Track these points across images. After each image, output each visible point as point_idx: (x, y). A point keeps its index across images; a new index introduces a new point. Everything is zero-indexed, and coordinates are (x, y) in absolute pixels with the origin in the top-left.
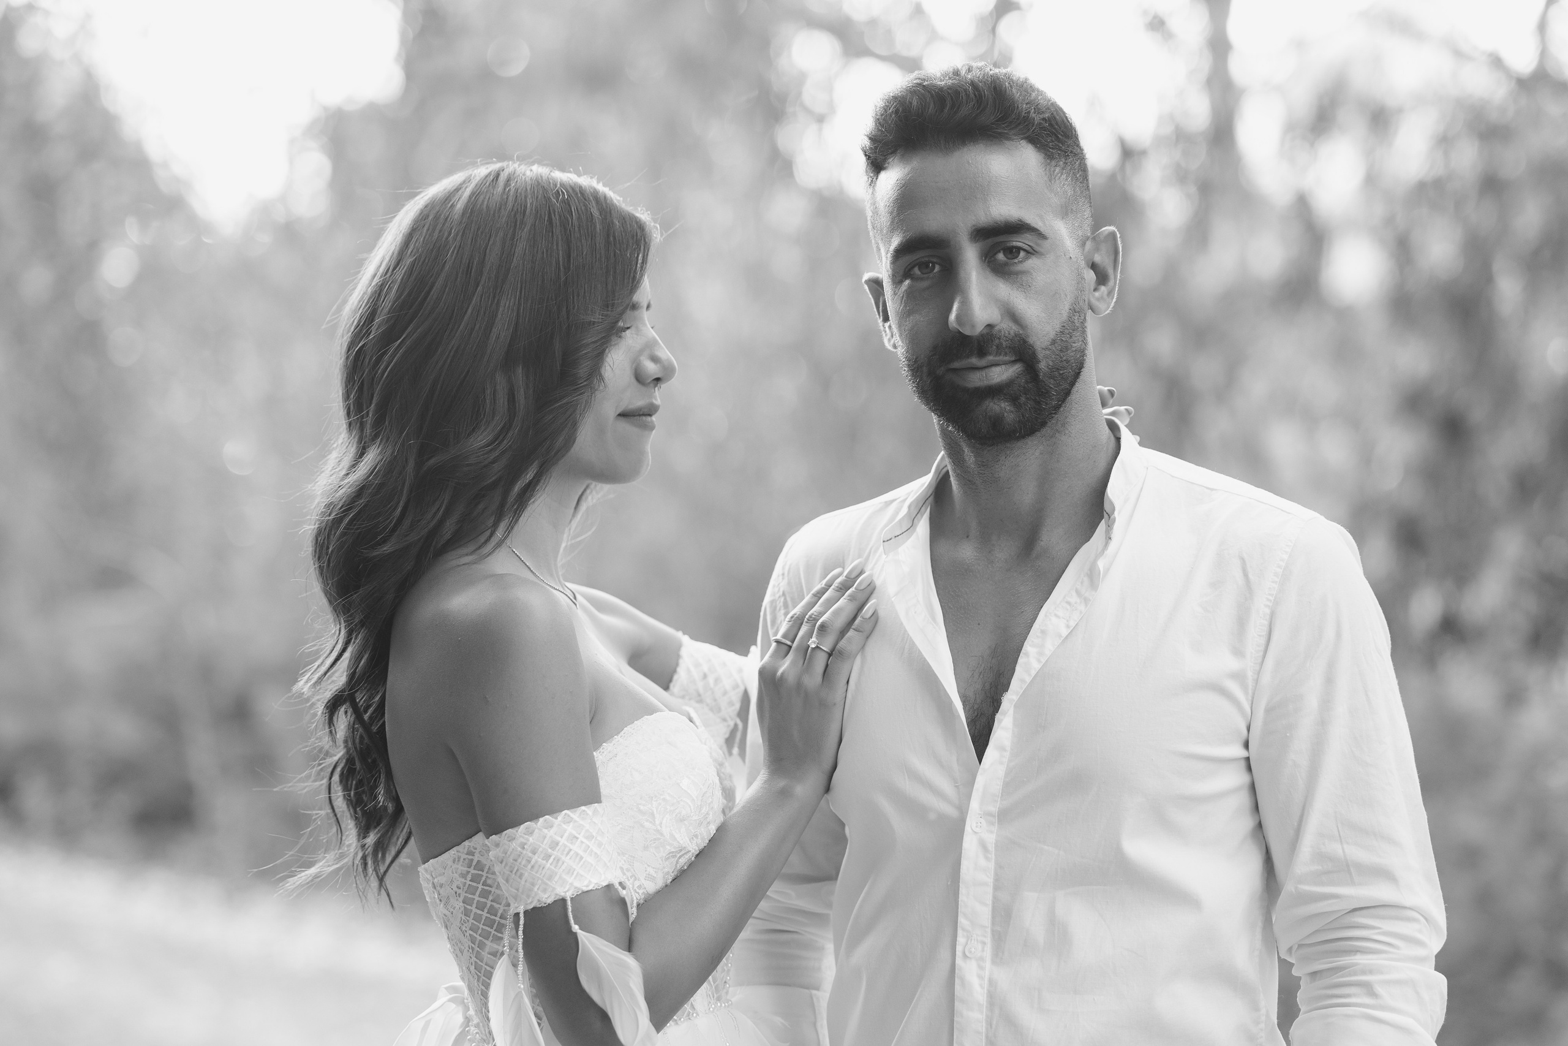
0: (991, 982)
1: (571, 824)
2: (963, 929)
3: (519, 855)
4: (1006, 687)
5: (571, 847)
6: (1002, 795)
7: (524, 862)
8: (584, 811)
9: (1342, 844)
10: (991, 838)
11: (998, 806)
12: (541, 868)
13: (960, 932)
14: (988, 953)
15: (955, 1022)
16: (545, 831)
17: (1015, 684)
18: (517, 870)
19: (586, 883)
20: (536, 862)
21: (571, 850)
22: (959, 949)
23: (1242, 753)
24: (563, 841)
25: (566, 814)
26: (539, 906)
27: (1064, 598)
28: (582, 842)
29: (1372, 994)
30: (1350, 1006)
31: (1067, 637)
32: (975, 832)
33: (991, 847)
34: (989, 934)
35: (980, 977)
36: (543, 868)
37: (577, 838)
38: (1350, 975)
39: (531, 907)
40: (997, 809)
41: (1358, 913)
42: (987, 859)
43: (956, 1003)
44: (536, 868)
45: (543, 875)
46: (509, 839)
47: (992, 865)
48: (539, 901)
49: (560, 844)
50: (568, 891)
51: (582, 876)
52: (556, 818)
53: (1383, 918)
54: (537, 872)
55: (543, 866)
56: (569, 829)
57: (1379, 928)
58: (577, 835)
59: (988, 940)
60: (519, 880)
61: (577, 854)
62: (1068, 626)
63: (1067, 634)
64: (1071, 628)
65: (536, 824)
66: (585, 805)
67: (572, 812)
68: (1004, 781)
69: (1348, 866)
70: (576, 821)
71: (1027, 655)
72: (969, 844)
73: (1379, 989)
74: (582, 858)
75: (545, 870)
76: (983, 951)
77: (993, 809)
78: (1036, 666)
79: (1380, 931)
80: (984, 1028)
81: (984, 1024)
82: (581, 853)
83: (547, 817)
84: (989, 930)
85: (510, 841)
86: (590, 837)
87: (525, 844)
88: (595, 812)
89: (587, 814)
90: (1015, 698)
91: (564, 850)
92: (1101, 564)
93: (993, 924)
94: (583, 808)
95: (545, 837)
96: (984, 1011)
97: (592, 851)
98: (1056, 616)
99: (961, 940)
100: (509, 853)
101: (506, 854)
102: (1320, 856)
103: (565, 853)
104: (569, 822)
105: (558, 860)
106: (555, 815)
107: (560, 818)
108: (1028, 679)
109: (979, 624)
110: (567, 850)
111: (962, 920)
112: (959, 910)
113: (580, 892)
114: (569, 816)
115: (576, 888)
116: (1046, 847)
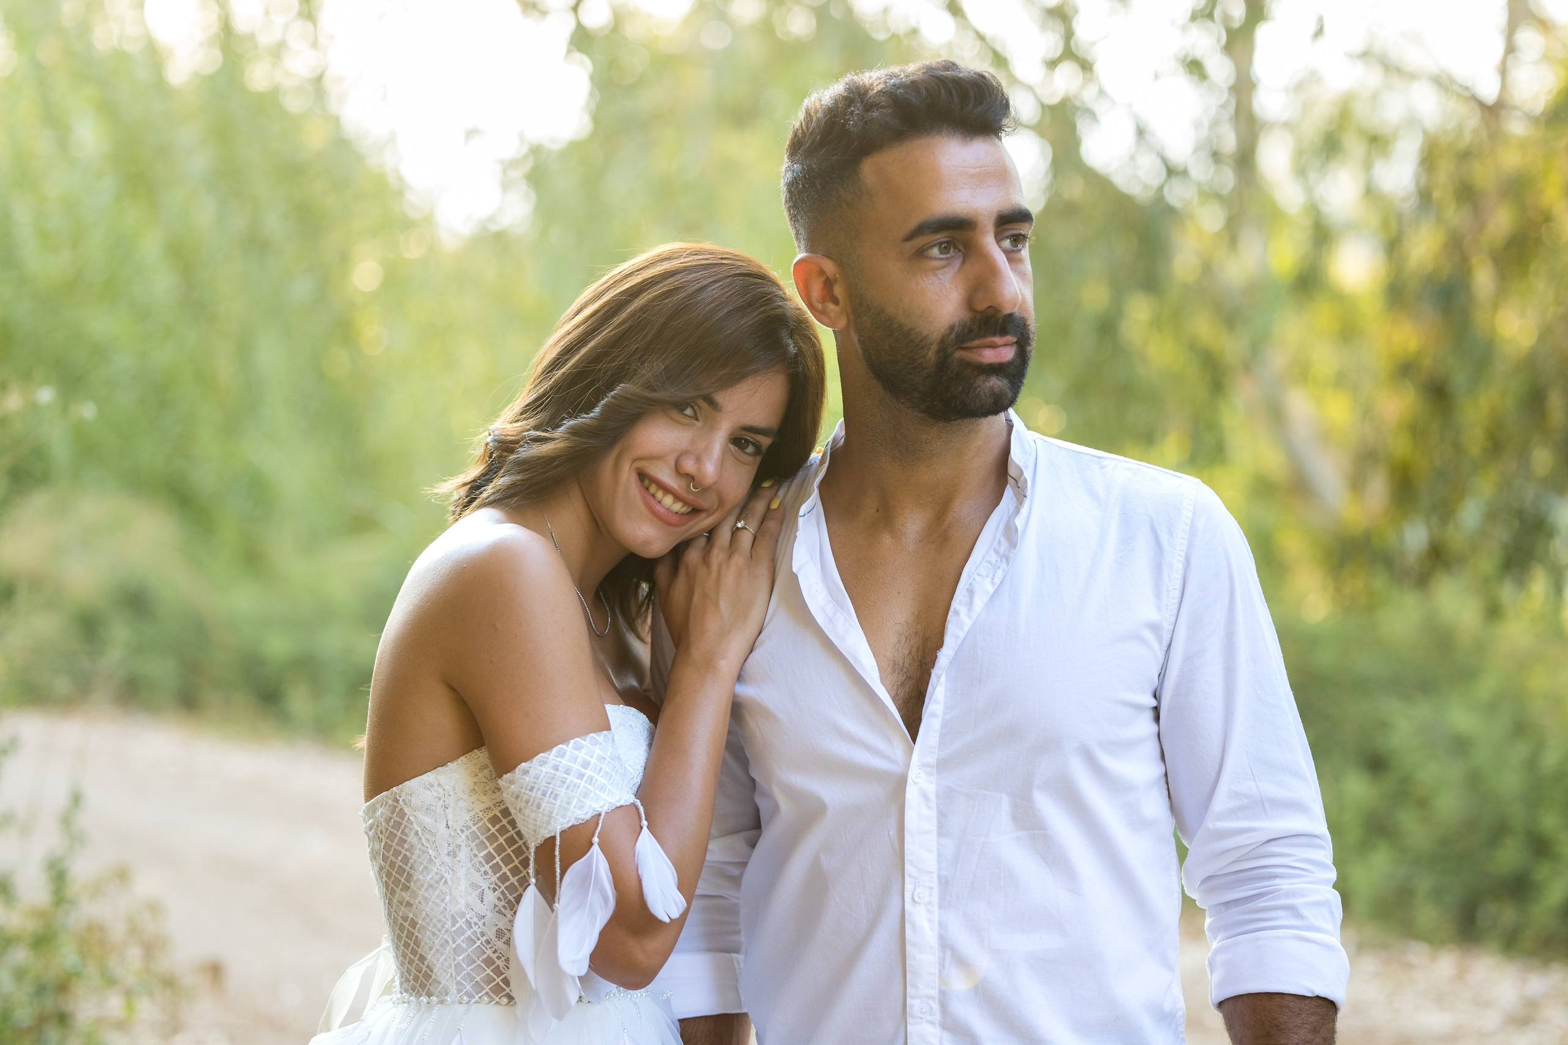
0: (941, 925)
1: (598, 747)
2: (911, 876)
3: (553, 778)
4: (940, 644)
6: (939, 746)
7: (558, 783)
9: (1255, 781)
10: (931, 789)
11: (936, 757)
12: (577, 787)
13: (907, 879)
14: (935, 898)
15: (907, 966)
17: (949, 640)
18: (552, 793)
19: (618, 798)
20: (572, 781)
21: (601, 769)
22: (908, 895)
23: (1154, 703)
24: (593, 761)
25: (592, 737)
26: (576, 824)
27: (984, 557)
29: (1298, 915)
30: (1279, 929)
31: (993, 596)
32: (916, 783)
33: (933, 797)
34: (936, 880)
35: (929, 920)
36: (579, 787)
37: (605, 759)
38: (1273, 899)
39: (567, 825)
40: (936, 761)
41: (1273, 843)
42: (929, 807)
43: (908, 947)
44: (571, 787)
45: (578, 793)
46: (541, 764)
47: (934, 813)
48: (574, 818)
49: (592, 763)
50: (604, 806)
51: (613, 792)
52: (585, 741)
53: (1296, 846)
54: (572, 791)
55: (577, 785)
57: (1294, 855)
59: (935, 885)
60: (554, 801)
61: (607, 773)
62: (993, 584)
63: (993, 591)
64: (997, 586)
67: (597, 736)
68: (940, 733)
69: (1262, 801)
70: (601, 744)
71: (957, 613)
72: (912, 794)
73: (1305, 912)
74: (611, 776)
75: (580, 788)
76: (931, 895)
77: (932, 760)
78: (968, 623)
79: (1295, 858)
80: (937, 970)
81: (937, 966)
84: (935, 876)
85: (541, 766)
87: (558, 766)
90: (951, 653)
91: (595, 769)
92: (1019, 522)
93: (939, 869)
95: (576, 758)
96: (937, 952)
98: (979, 575)
99: (909, 886)
100: (541, 777)
101: (538, 779)
102: (1236, 795)
103: (597, 771)
105: (592, 779)
106: (584, 737)
107: (588, 740)
108: (962, 635)
109: (899, 593)
110: (598, 768)
111: (908, 867)
112: (906, 858)
113: (614, 807)
114: (595, 738)
115: (610, 803)
116: (987, 792)
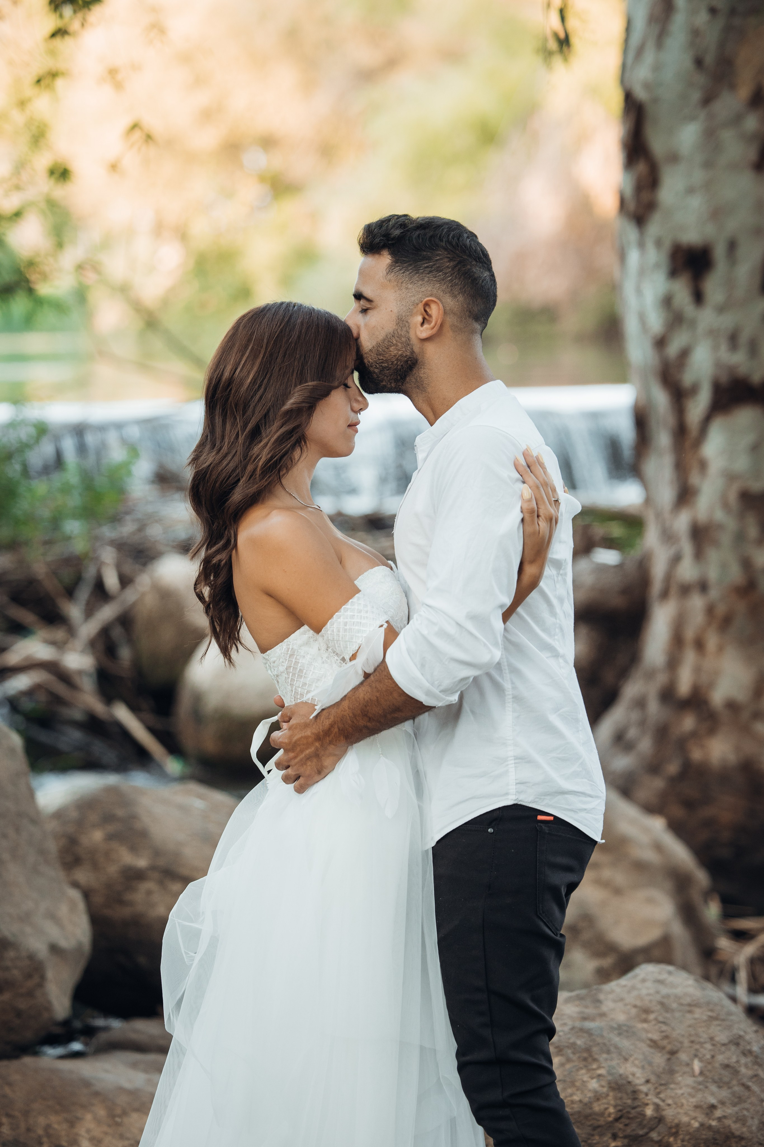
5: (353, 620)
8: (352, 602)
16: (339, 620)
21: (354, 622)
25: (344, 608)
28: (358, 616)
37: (355, 615)
39: (351, 655)
48: (353, 650)
51: (365, 630)
52: (341, 612)
55: (346, 635)
56: (349, 613)
58: (354, 614)
61: (358, 622)
65: (333, 619)
66: (351, 599)
67: (347, 605)
74: (361, 623)
82: (359, 621)
83: (336, 614)
86: (360, 611)
88: (359, 599)
89: (354, 602)
94: (351, 601)
95: (340, 623)
97: (364, 617)
104: (347, 611)
105: (351, 629)
106: (340, 611)
114: (346, 608)
